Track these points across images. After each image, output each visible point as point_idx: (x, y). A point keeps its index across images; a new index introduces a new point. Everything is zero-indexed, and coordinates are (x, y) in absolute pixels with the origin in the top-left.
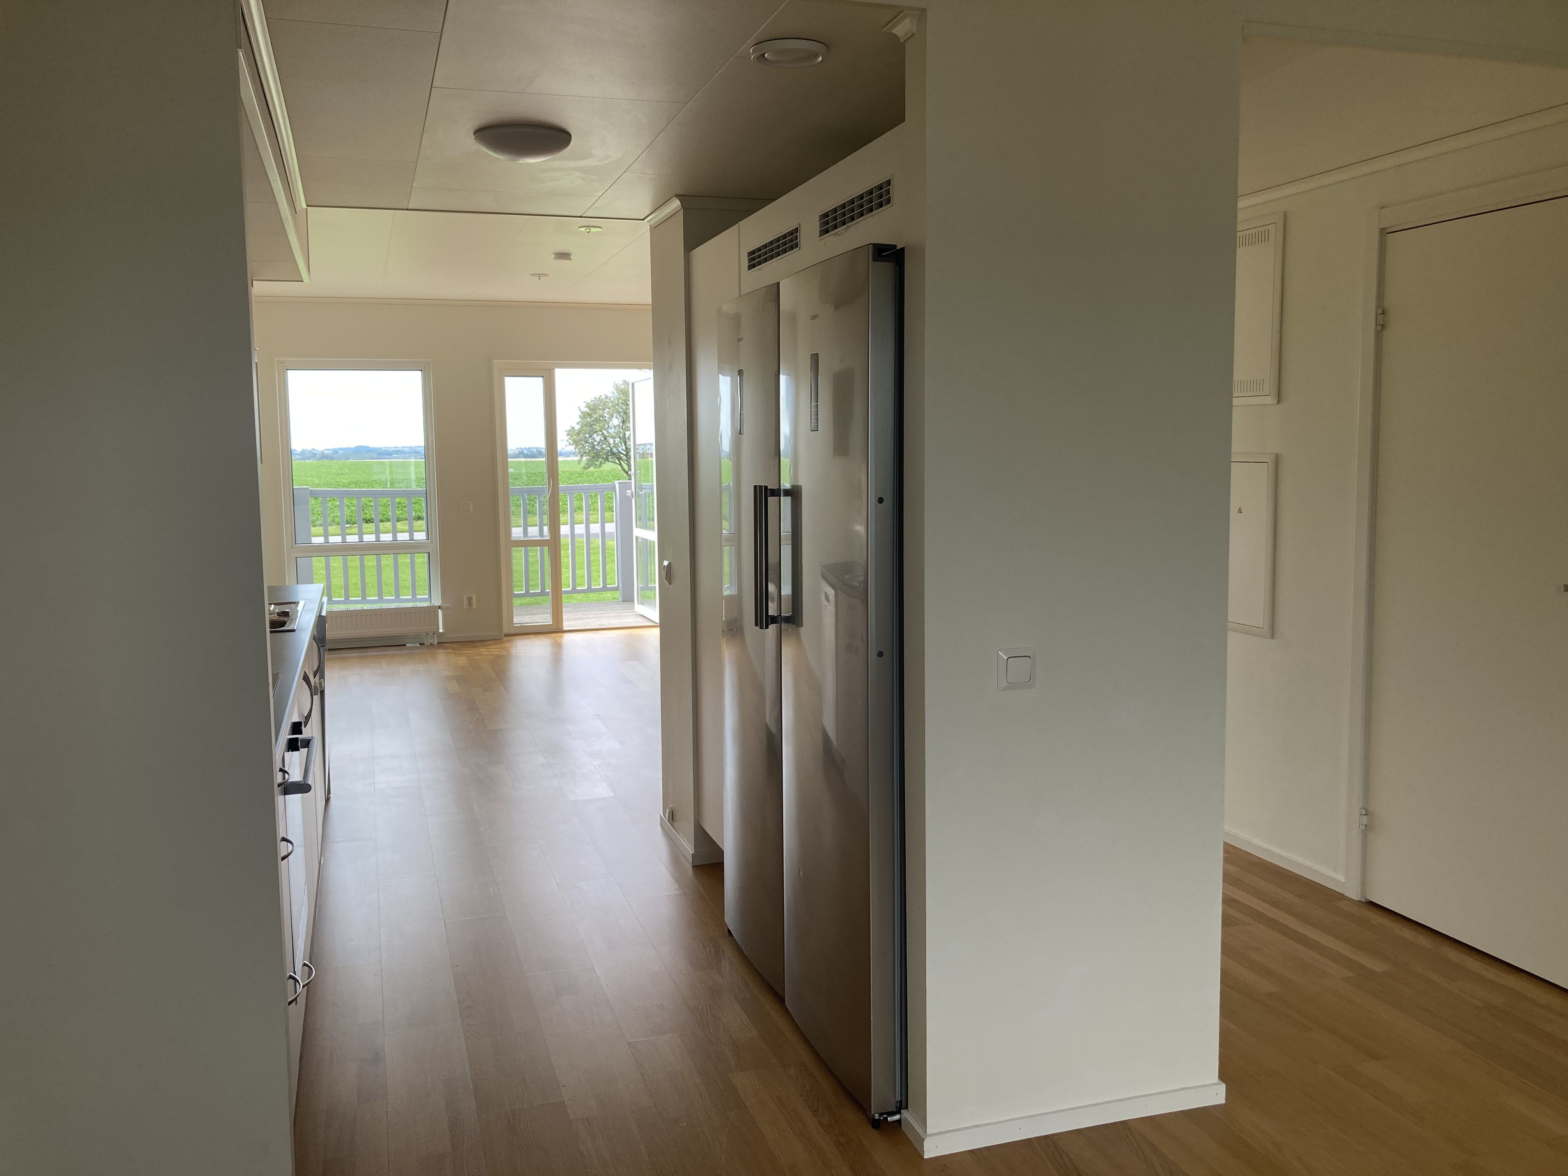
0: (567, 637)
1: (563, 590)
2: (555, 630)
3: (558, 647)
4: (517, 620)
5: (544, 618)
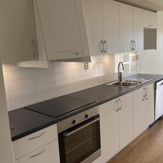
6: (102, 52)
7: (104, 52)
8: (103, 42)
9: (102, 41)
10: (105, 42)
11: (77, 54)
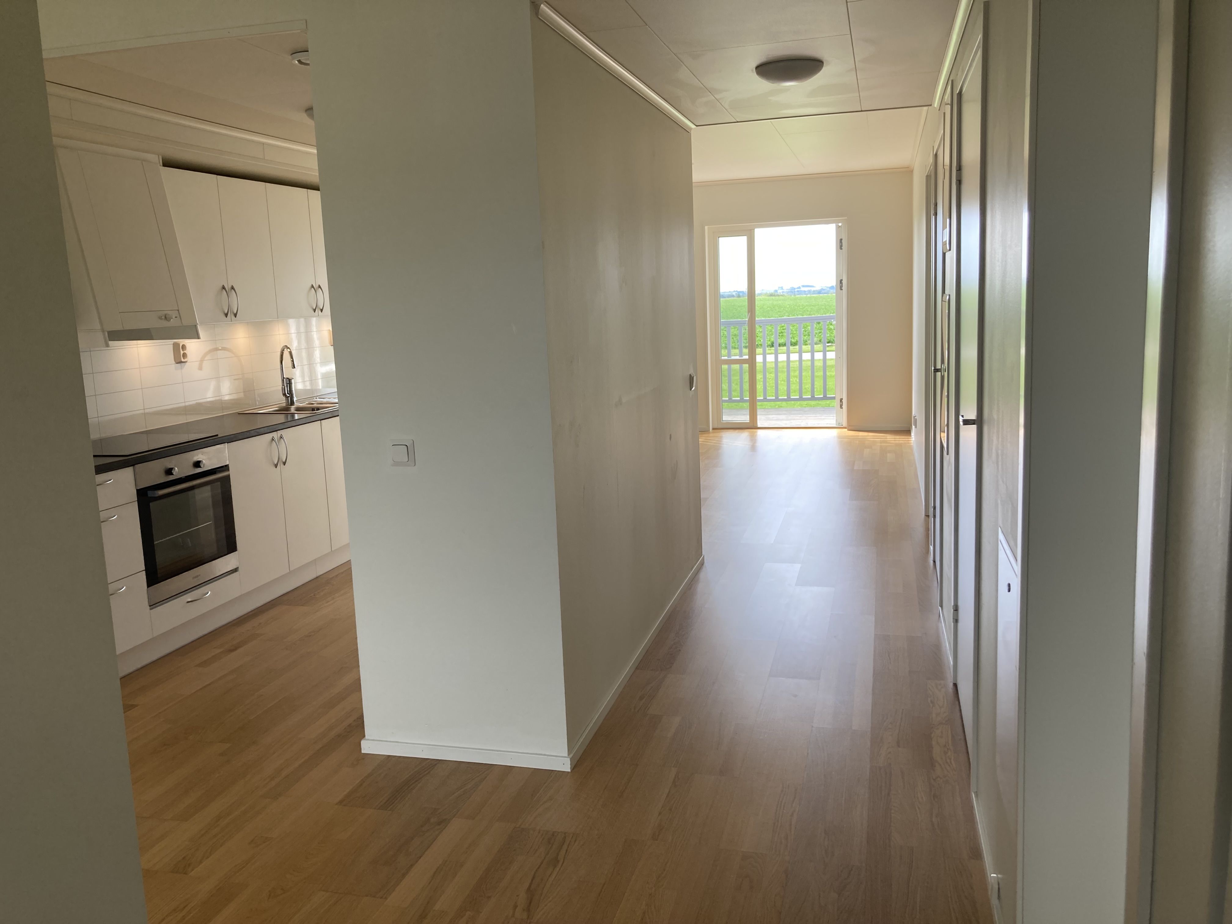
0: (760, 432)
1: (758, 398)
2: (752, 426)
3: (753, 440)
4: (726, 418)
5: (744, 418)
6: (226, 315)
7: (231, 314)
8: (228, 290)
9: (224, 288)
10: (233, 288)
11: (167, 318)
